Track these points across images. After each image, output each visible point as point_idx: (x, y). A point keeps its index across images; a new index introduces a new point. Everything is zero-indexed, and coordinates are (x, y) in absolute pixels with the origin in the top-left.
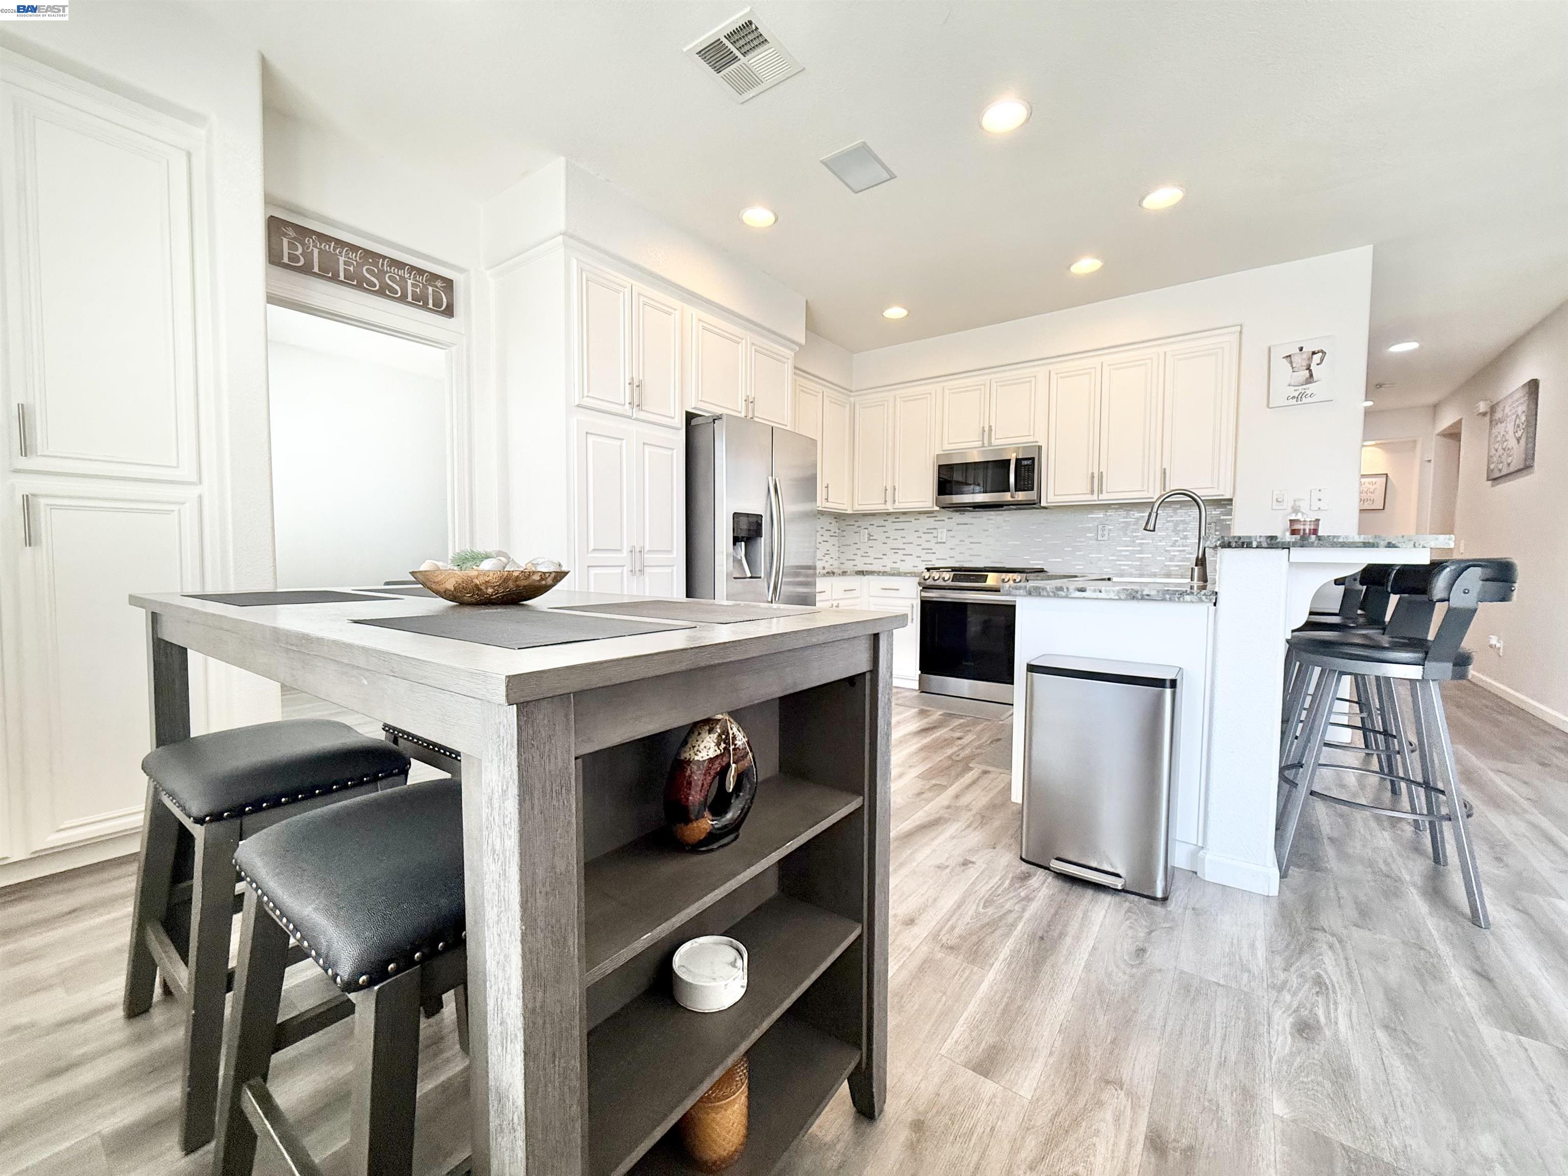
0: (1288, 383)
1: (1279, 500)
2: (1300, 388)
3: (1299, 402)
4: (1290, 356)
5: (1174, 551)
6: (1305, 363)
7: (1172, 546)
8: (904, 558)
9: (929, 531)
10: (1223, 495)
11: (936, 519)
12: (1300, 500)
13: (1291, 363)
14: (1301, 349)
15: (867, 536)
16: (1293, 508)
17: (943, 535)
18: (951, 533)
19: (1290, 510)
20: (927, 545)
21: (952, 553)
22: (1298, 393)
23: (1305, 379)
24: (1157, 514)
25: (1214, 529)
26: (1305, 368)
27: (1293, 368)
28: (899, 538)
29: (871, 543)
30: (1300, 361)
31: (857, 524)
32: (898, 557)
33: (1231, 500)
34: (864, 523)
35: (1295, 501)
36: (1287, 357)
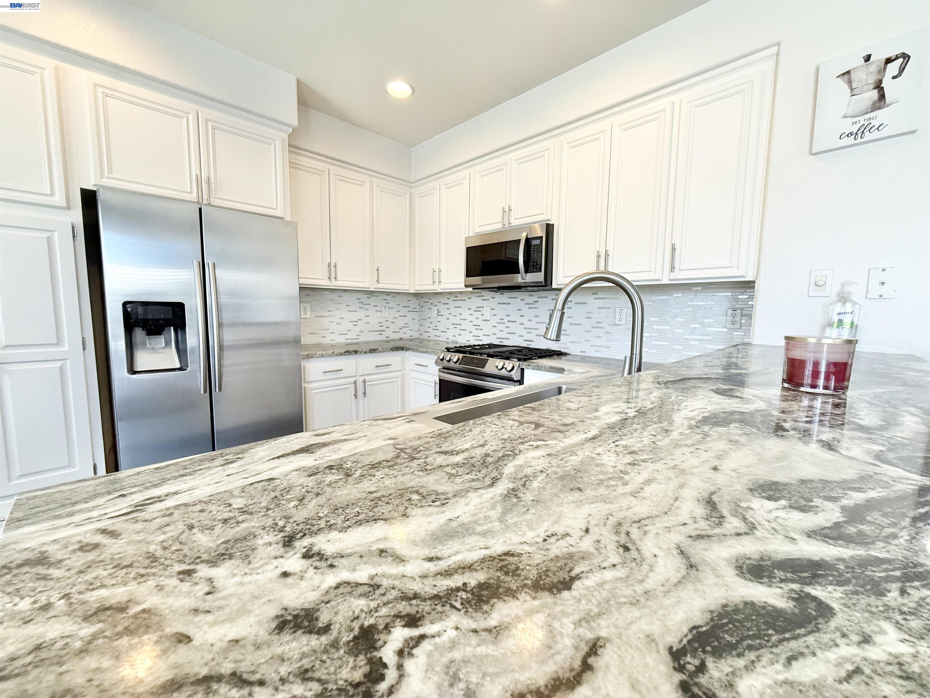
0: (843, 113)
1: (818, 283)
2: (862, 118)
3: (859, 140)
4: (848, 72)
5: (694, 340)
6: (872, 80)
7: (690, 334)
8: (461, 332)
9: (479, 309)
10: (743, 277)
11: (484, 298)
12: (850, 283)
13: (850, 82)
14: (868, 58)
15: (436, 312)
16: (839, 295)
17: (487, 313)
18: (493, 312)
19: (834, 297)
20: (476, 322)
21: (495, 330)
22: (858, 126)
23: (870, 103)
24: (563, 314)
25: (739, 316)
26: (872, 87)
27: (852, 90)
28: (457, 315)
29: (440, 318)
30: (864, 77)
31: (430, 301)
32: (457, 331)
33: (754, 282)
34: (435, 300)
35: (843, 285)
36: (843, 74)
